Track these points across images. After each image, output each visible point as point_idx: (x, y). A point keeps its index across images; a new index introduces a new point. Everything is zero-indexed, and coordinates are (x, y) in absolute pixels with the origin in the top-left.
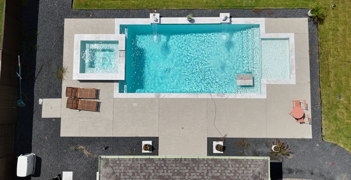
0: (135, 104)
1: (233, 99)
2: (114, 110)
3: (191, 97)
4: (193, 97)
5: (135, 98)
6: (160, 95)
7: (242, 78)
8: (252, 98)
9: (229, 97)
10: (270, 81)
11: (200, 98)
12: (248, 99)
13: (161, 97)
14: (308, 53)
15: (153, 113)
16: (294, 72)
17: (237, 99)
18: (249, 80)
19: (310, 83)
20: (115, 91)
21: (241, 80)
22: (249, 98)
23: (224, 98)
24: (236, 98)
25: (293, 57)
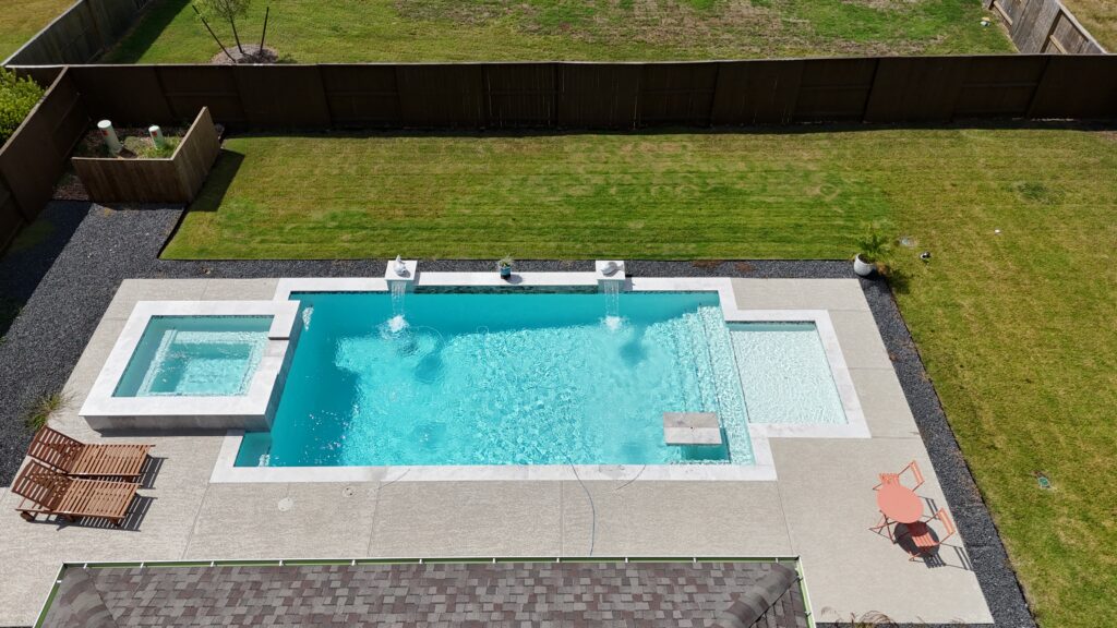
0: (284, 504)
1: (656, 481)
2: (198, 523)
3: (501, 479)
4: (507, 478)
5: (290, 484)
6: (386, 472)
7: (680, 423)
8: (727, 479)
9: (642, 478)
10: (780, 430)
11: (534, 479)
12: (710, 482)
13: (389, 478)
14: (886, 356)
15: (347, 531)
16: (855, 402)
17: (670, 481)
18: (707, 429)
19: (919, 436)
20: (219, 461)
21: (678, 429)
22: (714, 479)
23: (622, 478)
24: (667, 479)
25: (841, 364)
